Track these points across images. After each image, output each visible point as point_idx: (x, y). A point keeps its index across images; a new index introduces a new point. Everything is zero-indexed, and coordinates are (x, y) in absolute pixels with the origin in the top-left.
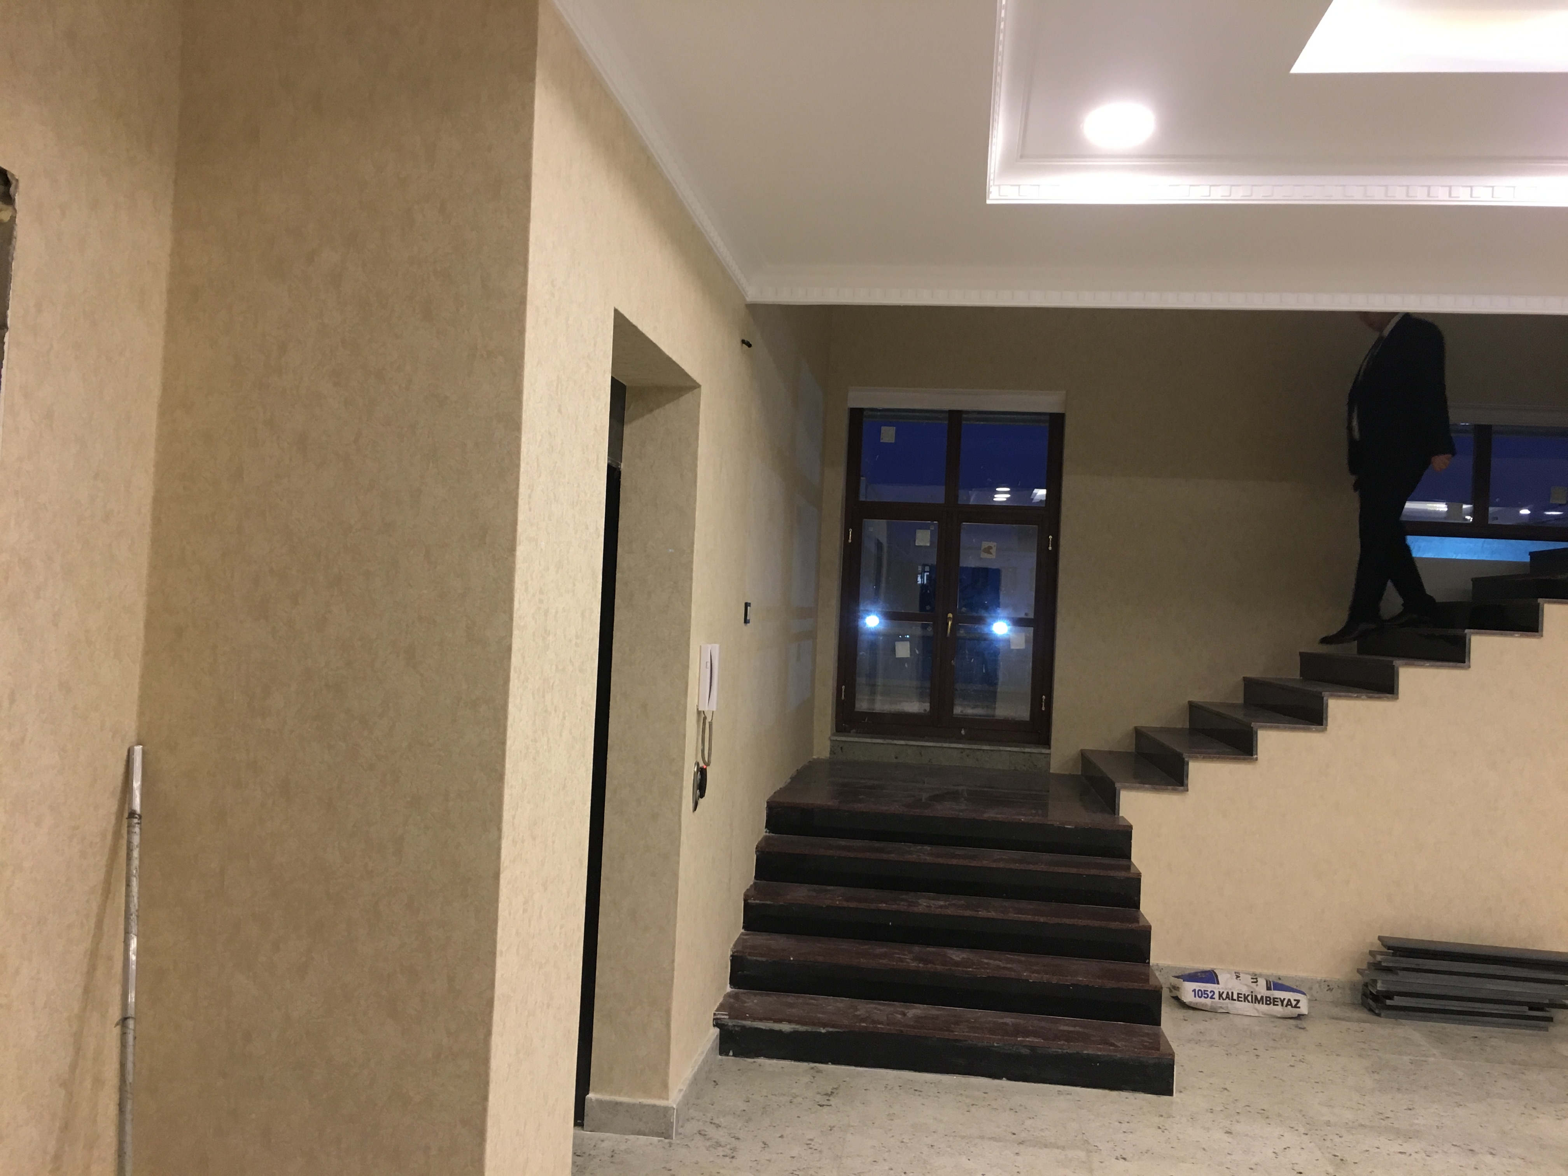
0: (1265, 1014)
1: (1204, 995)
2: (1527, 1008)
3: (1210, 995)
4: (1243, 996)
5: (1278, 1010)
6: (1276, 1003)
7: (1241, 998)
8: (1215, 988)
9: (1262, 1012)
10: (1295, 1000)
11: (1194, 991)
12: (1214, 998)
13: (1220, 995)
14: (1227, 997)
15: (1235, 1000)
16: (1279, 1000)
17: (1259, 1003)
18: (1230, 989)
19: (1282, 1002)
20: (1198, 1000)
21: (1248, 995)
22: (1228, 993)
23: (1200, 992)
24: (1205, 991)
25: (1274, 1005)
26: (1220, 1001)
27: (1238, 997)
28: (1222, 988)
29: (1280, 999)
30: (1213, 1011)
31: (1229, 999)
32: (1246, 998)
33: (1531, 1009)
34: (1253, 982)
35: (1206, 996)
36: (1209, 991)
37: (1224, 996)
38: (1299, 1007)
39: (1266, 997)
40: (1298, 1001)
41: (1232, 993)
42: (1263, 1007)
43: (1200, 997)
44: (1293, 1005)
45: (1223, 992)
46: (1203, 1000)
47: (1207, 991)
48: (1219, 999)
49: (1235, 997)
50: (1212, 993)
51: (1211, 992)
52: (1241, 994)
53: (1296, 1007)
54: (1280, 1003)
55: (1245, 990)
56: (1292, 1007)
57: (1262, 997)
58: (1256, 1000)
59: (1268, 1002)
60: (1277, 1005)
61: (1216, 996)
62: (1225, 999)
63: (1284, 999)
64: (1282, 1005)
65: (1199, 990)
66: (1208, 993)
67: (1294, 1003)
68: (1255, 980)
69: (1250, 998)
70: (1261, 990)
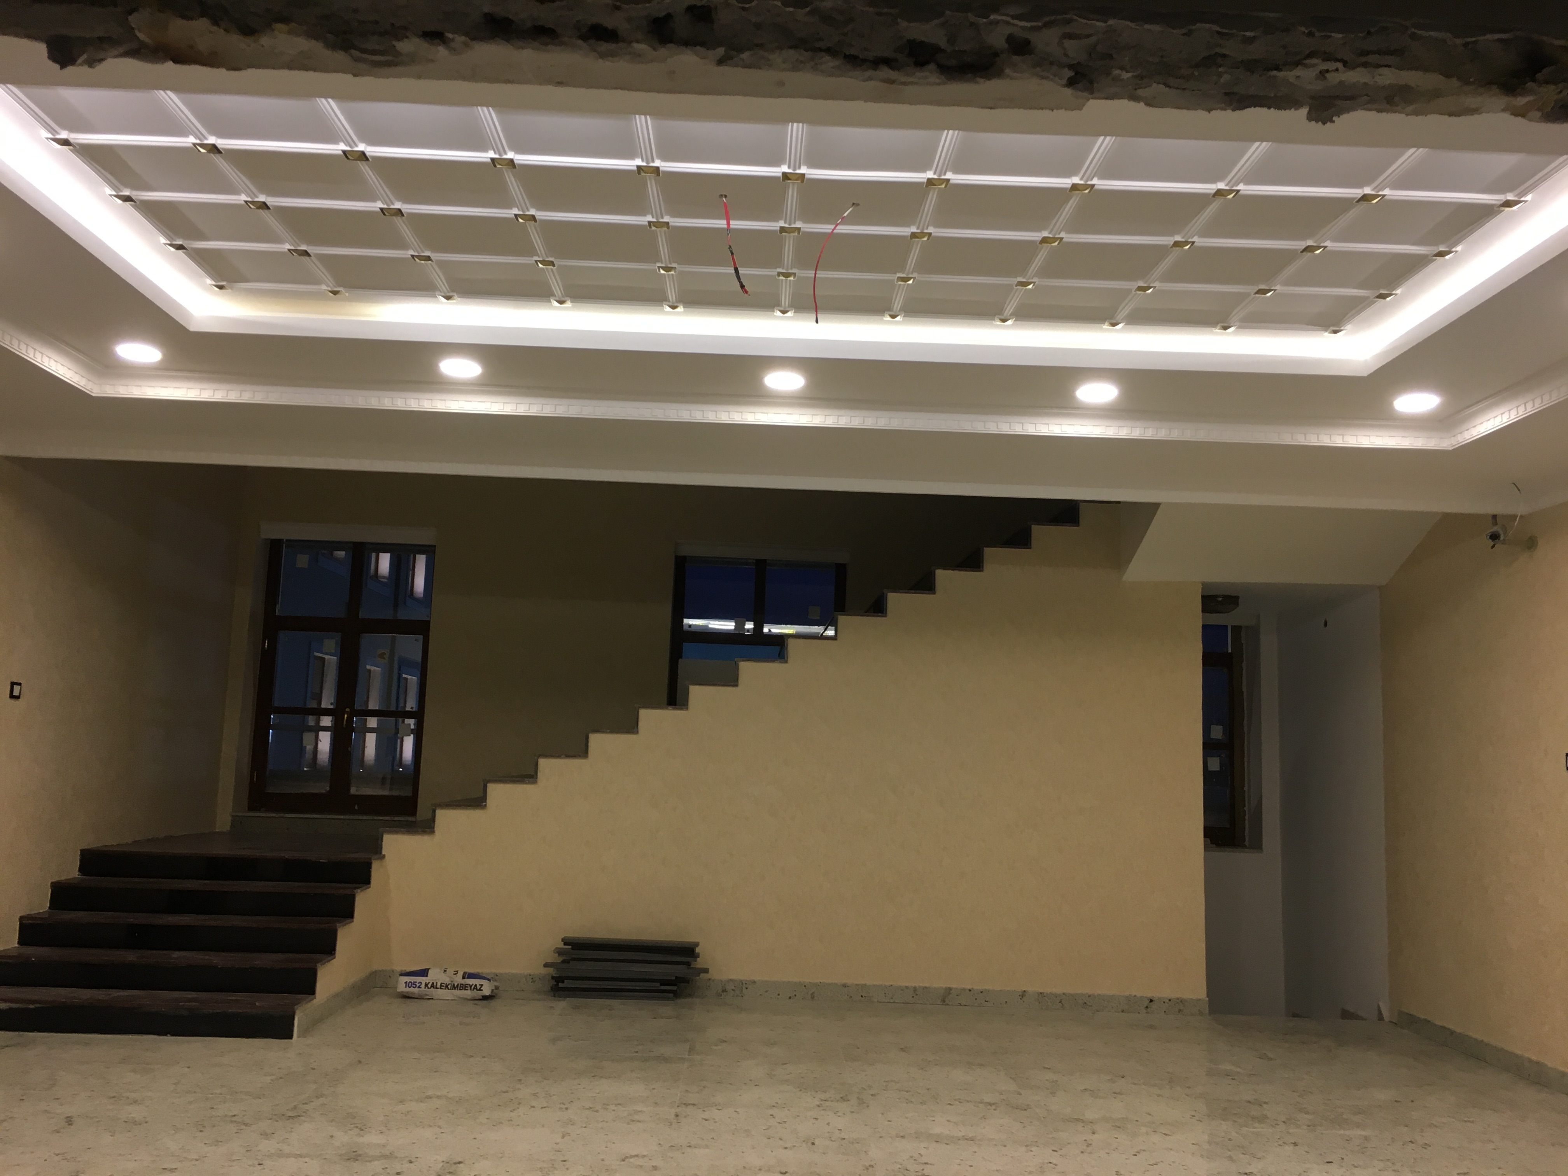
0: (460, 998)
1: (413, 986)
2: (659, 984)
3: (418, 985)
4: (445, 985)
5: (468, 993)
6: (466, 988)
7: (443, 986)
8: (423, 980)
9: (456, 996)
10: (480, 985)
11: (406, 983)
12: (421, 988)
13: (426, 985)
14: (431, 987)
15: (438, 988)
16: (468, 986)
17: (455, 989)
18: (436, 980)
19: (471, 987)
20: (408, 989)
21: (449, 984)
22: (433, 983)
23: (410, 984)
24: (414, 982)
25: (465, 990)
26: (425, 989)
27: (441, 986)
28: (429, 980)
29: (470, 984)
30: (420, 998)
31: (434, 988)
32: (447, 986)
33: (661, 985)
34: (454, 974)
35: (414, 986)
36: (418, 982)
37: (429, 986)
38: (482, 990)
39: (461, 984)
40: (482, 985)
41: (437, 983)
42: (458, 992)
43: (409, 987)
44: (478, 988)
45: (429, 983)
46: (412, 989)
47: (416, 982)
48: (425, 988)
49: (439, 986)
50: (420, 984)
51: (418, 983)
52: (444, 984)
53: (480, 990)
54: (469, 988)
55: (447, 980)
56: (477, 990)
57: (458, 984)
58: (454, 987)
59: (461, 988)
60: (467, 990)
61: (423, 986)
62: (430, 988)
63: (472, 985)
64: (471, 989)
65: (409, 982)
66: (417, 984)
67: (478, 987)
68: (456, 973)
69: (449, 987)
70: (459, 980)
